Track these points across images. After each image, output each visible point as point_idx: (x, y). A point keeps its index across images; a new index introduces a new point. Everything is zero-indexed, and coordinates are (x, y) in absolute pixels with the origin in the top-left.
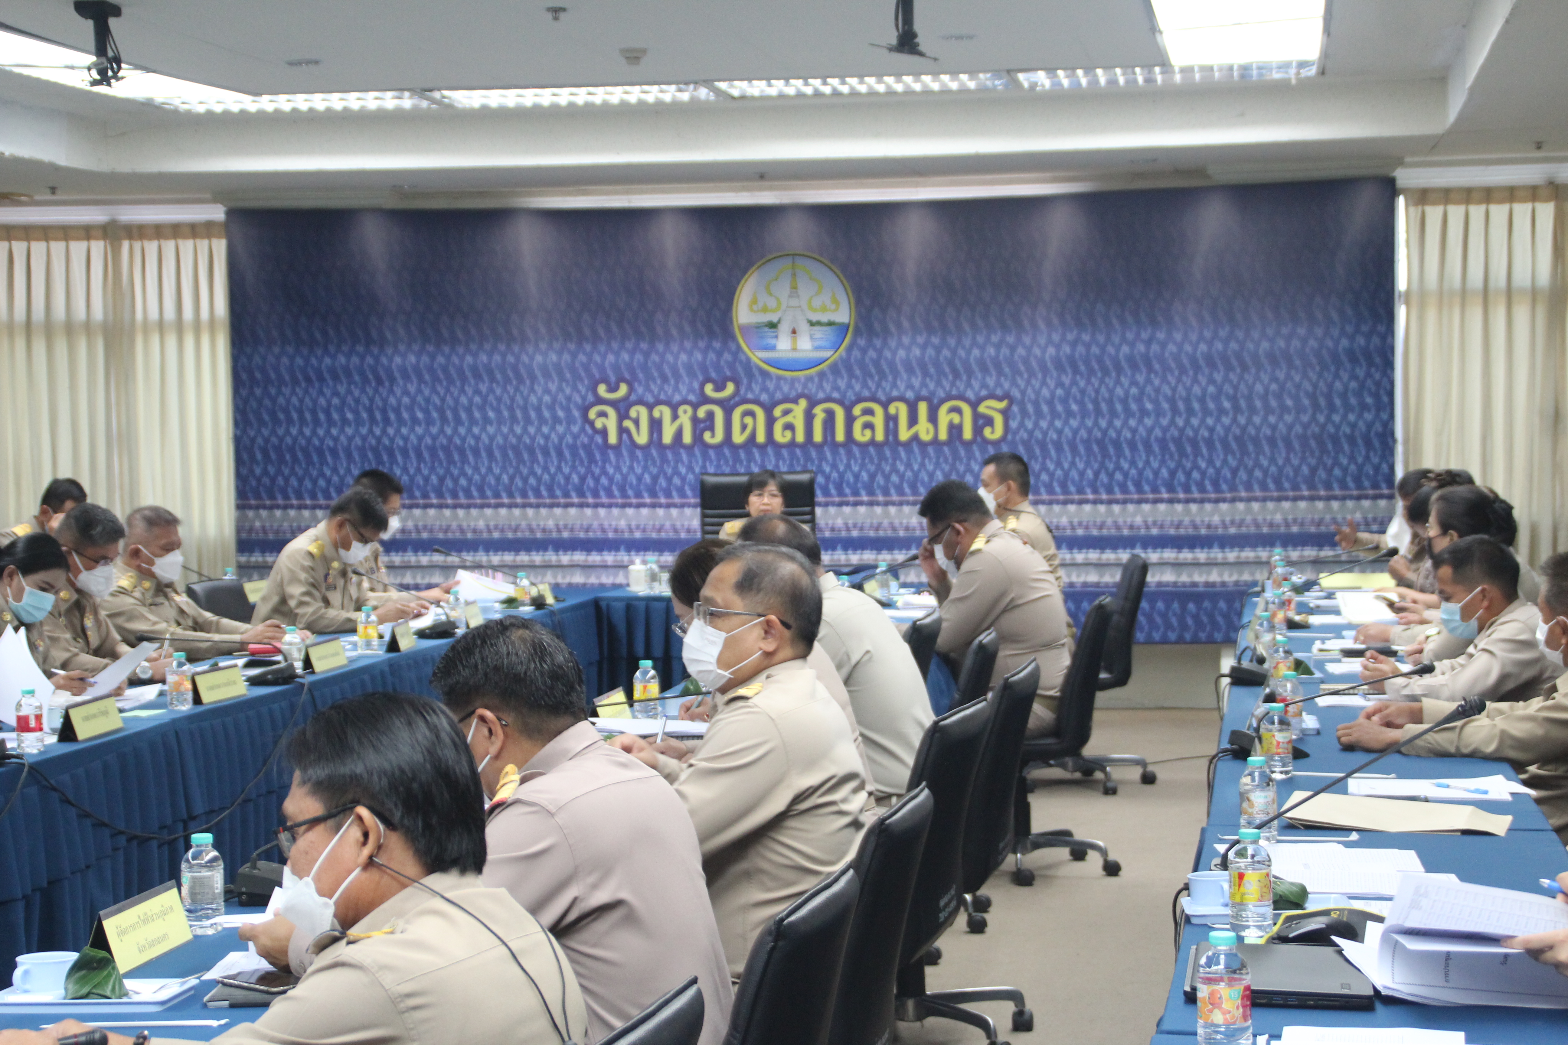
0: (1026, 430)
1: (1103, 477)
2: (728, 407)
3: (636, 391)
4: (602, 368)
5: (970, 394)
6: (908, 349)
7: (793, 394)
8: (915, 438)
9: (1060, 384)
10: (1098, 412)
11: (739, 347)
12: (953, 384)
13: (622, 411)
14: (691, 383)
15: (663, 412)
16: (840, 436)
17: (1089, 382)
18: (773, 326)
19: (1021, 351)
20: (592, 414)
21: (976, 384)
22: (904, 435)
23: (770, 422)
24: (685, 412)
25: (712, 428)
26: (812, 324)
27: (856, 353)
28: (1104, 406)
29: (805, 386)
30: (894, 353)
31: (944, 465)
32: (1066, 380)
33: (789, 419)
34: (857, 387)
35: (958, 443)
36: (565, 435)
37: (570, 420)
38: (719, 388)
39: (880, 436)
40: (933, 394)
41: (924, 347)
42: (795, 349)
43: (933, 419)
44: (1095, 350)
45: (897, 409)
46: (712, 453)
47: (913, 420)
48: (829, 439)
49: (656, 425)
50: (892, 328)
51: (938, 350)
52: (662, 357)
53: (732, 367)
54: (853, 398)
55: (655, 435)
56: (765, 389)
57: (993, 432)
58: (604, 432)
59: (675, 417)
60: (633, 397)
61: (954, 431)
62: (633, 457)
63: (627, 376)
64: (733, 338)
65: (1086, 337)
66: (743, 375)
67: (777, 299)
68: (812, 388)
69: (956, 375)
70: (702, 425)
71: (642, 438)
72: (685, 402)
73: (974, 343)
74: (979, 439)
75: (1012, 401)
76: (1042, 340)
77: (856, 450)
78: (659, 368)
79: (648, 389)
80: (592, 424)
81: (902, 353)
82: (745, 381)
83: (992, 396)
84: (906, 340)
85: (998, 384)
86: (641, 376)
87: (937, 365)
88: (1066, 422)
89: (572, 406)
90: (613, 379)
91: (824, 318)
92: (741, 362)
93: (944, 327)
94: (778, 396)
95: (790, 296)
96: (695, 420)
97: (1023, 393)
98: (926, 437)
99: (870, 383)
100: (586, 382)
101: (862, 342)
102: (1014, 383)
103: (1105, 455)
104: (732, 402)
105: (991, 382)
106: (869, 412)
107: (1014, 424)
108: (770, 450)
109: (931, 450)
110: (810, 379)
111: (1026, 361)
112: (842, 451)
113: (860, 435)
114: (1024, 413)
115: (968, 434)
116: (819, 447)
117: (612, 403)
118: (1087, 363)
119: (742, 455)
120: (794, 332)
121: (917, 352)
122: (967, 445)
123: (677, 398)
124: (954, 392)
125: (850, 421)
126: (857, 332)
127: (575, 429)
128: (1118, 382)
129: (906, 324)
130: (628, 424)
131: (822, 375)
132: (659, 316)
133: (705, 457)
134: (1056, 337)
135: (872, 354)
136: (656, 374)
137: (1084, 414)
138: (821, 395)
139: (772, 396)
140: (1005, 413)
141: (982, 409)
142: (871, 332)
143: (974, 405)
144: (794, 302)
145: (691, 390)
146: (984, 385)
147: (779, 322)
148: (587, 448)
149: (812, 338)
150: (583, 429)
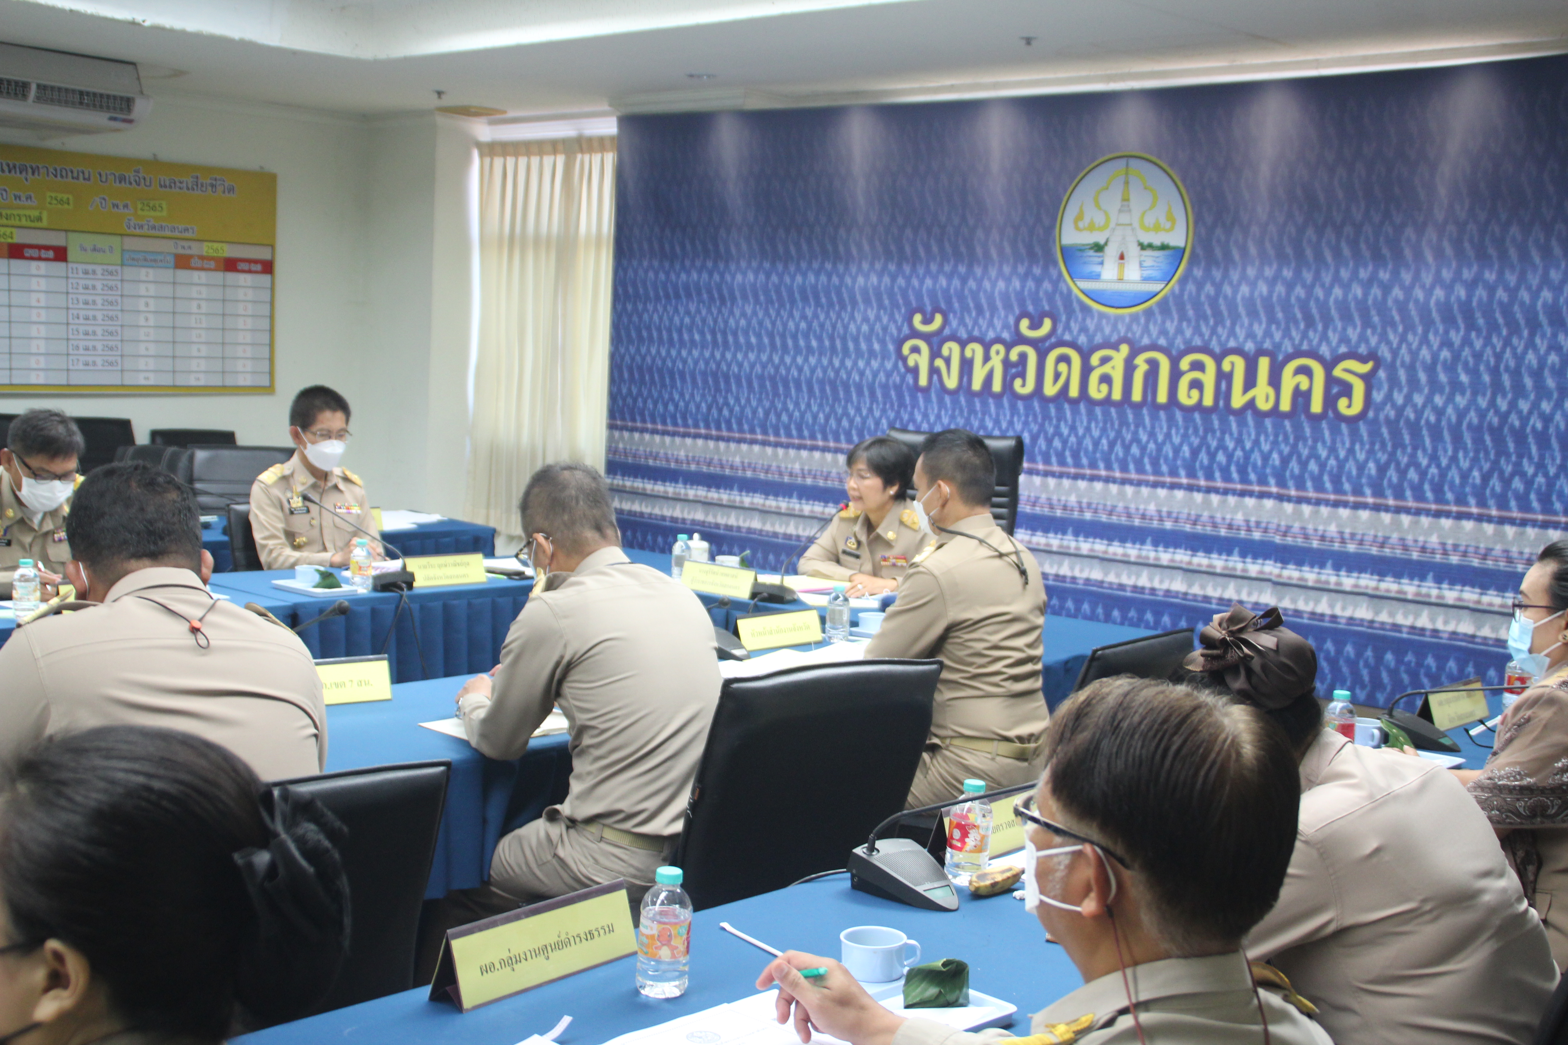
0: (1394, 405)
1: (1495, 483)
2: (1042, 348)
3: (950, 325)
4: (919, 296)
5: (1325, 350)
6: (1253, 285)
7: (1114, 338)
8: (1251, 404)
9: (1446, 343)
10: (1497, 387)
11: (1060, 274)
12: (1304, 336)
13: (935, 348)
14: (1006, 317)
15: (975, 350)
16: (1162, 397)
17: (1488, 341)
18: (1099, 248)
19: (1397, 293)
20: (906, 350)
21: (1334, 338)
22: (1238, 400)
23: (1086, 370)
24: (998, 353)
25: (1023, 375)
26: (1143, 247)
27: (1191, 287)
28: (1506, 380)
29: (1129, 328)
30: (1236, 289)
31: (1283, 446)
32: (1456, 338)
33: (1106, 369)
34: (1188, 333)
35: (1303, 417)
36: (878, 371)
37: (885, 356)
38: (1035, 325)
39: (1208, 401)
40: (1278, 346)
41: (1272, 283)
42: (1120, 280)
43: (1275, 381)
44: (1501, 294)
45: (1233, 364)
46: (1020, 405)
47: (1250, 382)
48: (1149, 398)
49: (967, 365)
50: (1236, 255)
51: (1290, 287)
52: (979, 283)
53: (1051, 299)
54: (1182, 347)
55: (965, 379)
56: (1083, 329)
57: (1349, 406)
58: (915, 371)
59: (987, 358)
60: (947, 332)
61: (1300, 400)
62: (941, 401)
63: (943, 306)
64: (1055, 264)
65: (1490, 276)
66: (1062, 309)
67: (1106, 213)
68: (1137, 330)
69: (1310, 322)
70: (1014, 370)
71: (952, 382)
72: (998, 340)
73: (1336, 279)
74: (1330, 414)
75: (1378, 363)
76: (1427, 278)
77: (1179, 415)
78: (975, 295)
79: (962, 322)
80: (904, 359)
81: (1245, 289)
82: (1064, 318)
83: (1352, 355)
84: (1251, 272)
85: (1363, 338)
86: (956, 305)
87: (1286, 307)
88: (1450, 399)
89: (888, 338)
90: (929, 308)
91: (1157, 242)
92: (1061, 293)
93: (1300, 254)
94: (1098, 339)
95: (1120, 211)
96: (1006, 363)
97: (1395, 353)
98: (1264, 405)
99: (1204, 329)
100: (903, 310)
101: (1198, 273)
102: (1384, 337)
103: (1502, 451)
104: (1047, 344)
105: (1353, 334)
106: (1198, 366)
107: (1378, 397)
108: (1082, 407)
109: (1268, 423)
110: (1135, 318)
111: (1402, 308)
112: (1162, 414)
113: (1186, 397)
114: (1393, 381)
115: (1316, 406)
116: (1137, 407)
117: (926, 337)
118: (1488, 314)
119: (1053, 411)
120: (1122, 257)
121: (1263, 288)
122: (1315, 419)
123: (991, 335)
124: (1305, 347)
125: (1176, 375)
126: (1194, 259)
127: (889, 365)
128: (1531, 344)
129: (1253, 250)
130: (939, 363)
131: (1149, 313)
132: (980, 234)
133: (1013, 408)
134: (1447, 275)
135: (1209, 289)
136: (971, 305)
137: (1477, 388)
138: (1146, 341)
139: (1091, 339)
140: (1367, 378)
141: (1338, 372)
142: (1211, 261)
143: (1329, 366)
144: (1125, 218)
145: (1006, 326)
146: (1344, 339)
147: (1106, 244)
148: (898, 388)
149: (1141, 266)
150: (896, 366)
